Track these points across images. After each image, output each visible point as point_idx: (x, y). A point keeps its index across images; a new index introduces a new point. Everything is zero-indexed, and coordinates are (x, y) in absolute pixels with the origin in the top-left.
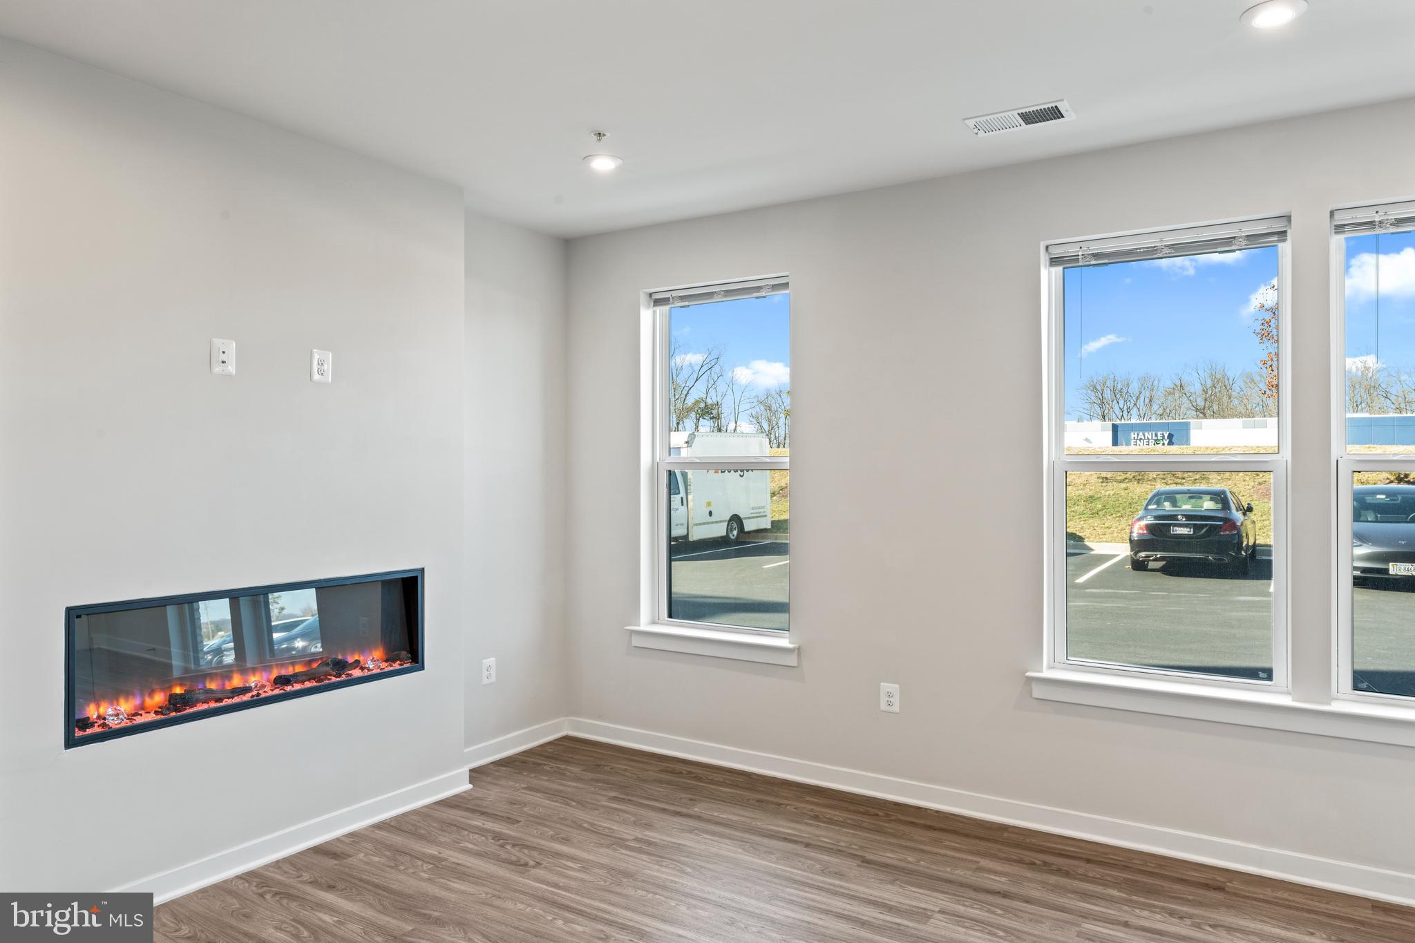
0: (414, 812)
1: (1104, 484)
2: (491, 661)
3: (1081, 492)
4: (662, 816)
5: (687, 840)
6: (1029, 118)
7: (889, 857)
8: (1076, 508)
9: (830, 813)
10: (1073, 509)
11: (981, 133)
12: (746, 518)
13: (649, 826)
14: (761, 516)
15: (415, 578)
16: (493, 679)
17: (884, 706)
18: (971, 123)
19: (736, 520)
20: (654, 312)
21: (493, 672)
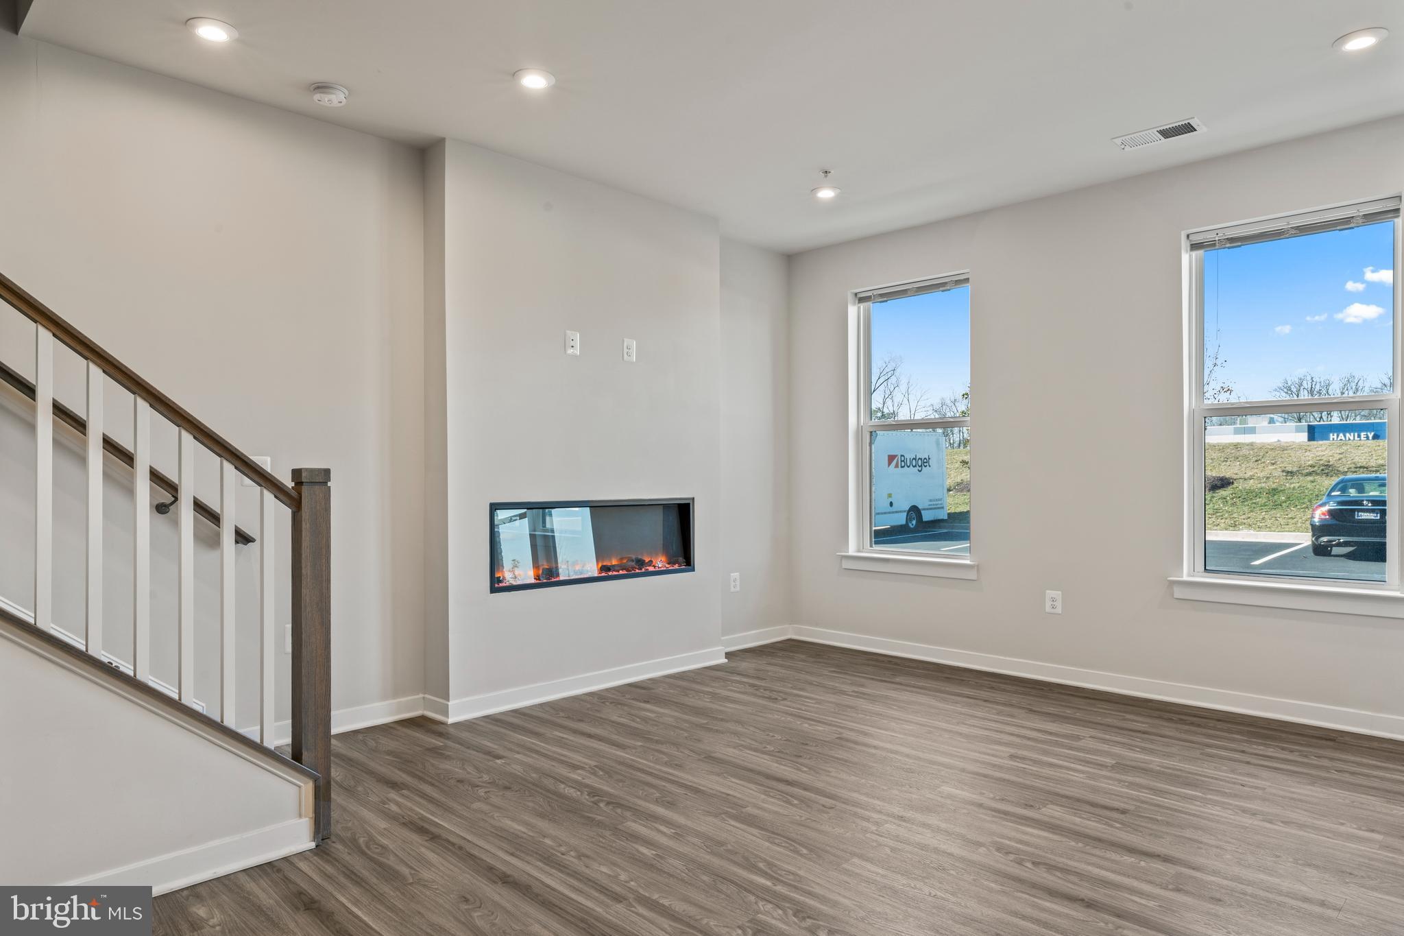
0: (689, 671)
1: (1289, 478)
2: (736, 575)
3: (1263, 485)
4: (871, 681)
5: (893, 694)
6: (1167, 134)
7: (1051, 710)
8: (1258, 500)
9: (1003, 686)
10: (1254, 501)
11: (1127, 148)
12: (924, 509)
13: (862, 686)
14: (939, 508)
15: (689, 504)
16: (738, 589)
17: (1048, 609)
18: (1118, 141)
19: (915, 511)
20: (859, 308)
21: (738, 583)
